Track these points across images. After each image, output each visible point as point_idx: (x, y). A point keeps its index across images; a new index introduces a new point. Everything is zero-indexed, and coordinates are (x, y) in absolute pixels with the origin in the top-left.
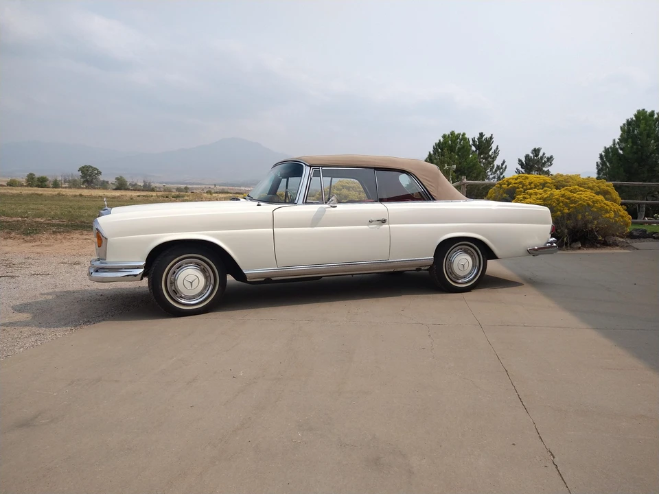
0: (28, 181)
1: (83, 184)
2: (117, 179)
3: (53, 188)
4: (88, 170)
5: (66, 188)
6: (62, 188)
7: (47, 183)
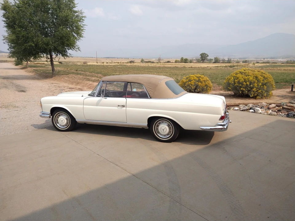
0: (181, 60)
1: (201, 61)
2: (215, 58)
3: (190, 63)
4: (203, 55)
5: (194, 63)
6: (193, 63)
7: (187, 61)
